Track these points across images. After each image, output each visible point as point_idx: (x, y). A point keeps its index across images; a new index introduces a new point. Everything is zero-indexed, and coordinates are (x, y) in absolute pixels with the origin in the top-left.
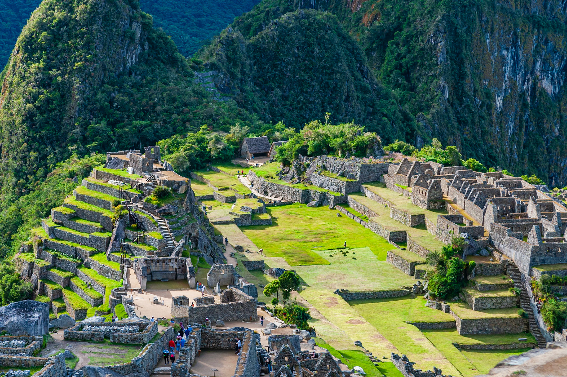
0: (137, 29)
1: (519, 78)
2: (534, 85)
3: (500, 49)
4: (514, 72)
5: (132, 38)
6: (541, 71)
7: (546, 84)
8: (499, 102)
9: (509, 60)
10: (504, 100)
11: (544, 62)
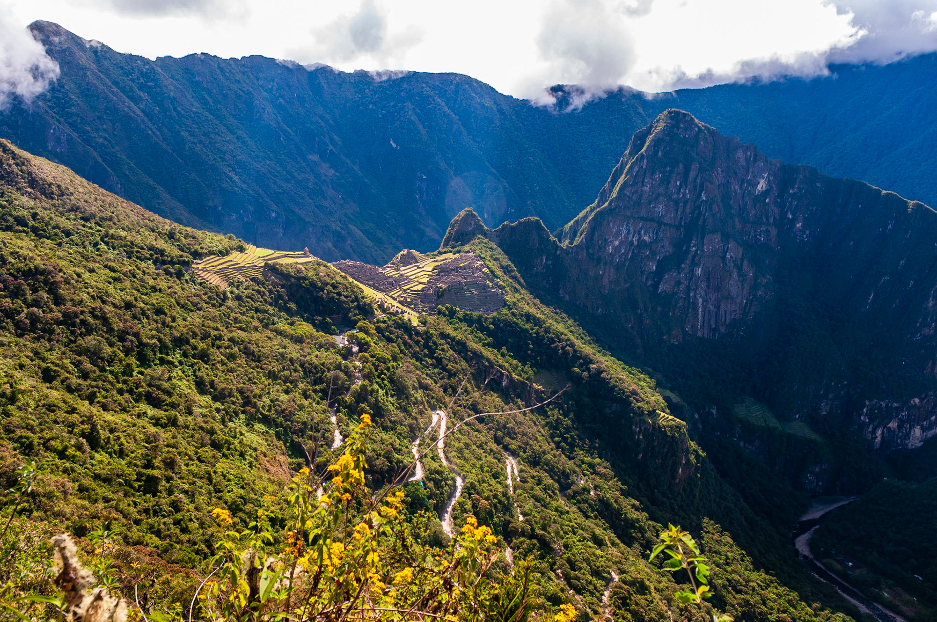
0: (473, 222)
1: (631, 236)
2: (640, 238)
3: (618, 227)
4: (628, 234)
5: (471, 224)
6: (644, 234)
7: (646, 238)
8: (617, 243)
9: (624, 231)
10: (620, 243)
11: (645, 231)
